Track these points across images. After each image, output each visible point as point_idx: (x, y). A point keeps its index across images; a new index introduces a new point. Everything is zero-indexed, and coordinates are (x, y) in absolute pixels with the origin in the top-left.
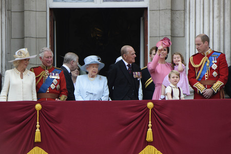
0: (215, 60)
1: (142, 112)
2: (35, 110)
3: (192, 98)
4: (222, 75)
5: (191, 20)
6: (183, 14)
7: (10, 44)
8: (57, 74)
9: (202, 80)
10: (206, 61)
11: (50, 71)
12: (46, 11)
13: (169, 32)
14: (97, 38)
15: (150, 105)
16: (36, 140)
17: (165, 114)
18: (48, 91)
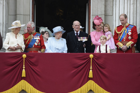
0: (130, 30)
2: (23, 58)
3: (116, 52)
5: (117, 6)
6: (112, 2)
7: (8, 18)
8: (38, 37)
9: (122, 41)
10: (125, 30)
11: (34, 35)
13: (103, 13)
14: (60, 16)
15: (91, 56)
16: (22, 76)
17: (100, 62)
18: (33, 47)
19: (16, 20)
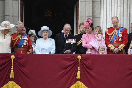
1: (74, 61)
2: (11, 59)
5: (104, 8)
6: (100, 4)
8: (26, 37)
10: (116, 32)
11: (22, 35)
13: (91, 15)
14: (49, 17)
15: (79, 57)
16: (11, 77)
17: (88, 63)
18: (22, 47)
19: (4, 20)
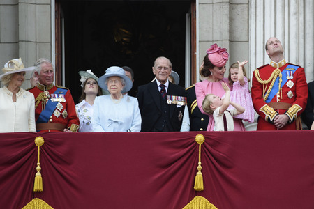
1: (189, 147)
2: (35, 146)
4: (300, 97)
5: (257, 18)
6: (247, 9)
8: (61, 96)
9: (272, 102)
10: (278, 76)
11: (52, 91)
12: (50, 4)
13: (226, 35)
14: (123, 43)
15: (200, 138)
16: (35, 189)
17: (221, 152)
18: (51, 120)
